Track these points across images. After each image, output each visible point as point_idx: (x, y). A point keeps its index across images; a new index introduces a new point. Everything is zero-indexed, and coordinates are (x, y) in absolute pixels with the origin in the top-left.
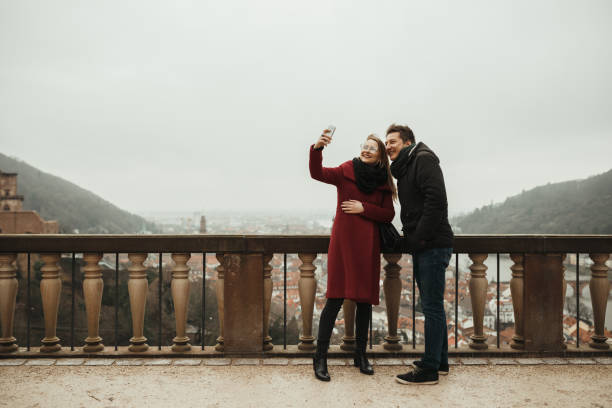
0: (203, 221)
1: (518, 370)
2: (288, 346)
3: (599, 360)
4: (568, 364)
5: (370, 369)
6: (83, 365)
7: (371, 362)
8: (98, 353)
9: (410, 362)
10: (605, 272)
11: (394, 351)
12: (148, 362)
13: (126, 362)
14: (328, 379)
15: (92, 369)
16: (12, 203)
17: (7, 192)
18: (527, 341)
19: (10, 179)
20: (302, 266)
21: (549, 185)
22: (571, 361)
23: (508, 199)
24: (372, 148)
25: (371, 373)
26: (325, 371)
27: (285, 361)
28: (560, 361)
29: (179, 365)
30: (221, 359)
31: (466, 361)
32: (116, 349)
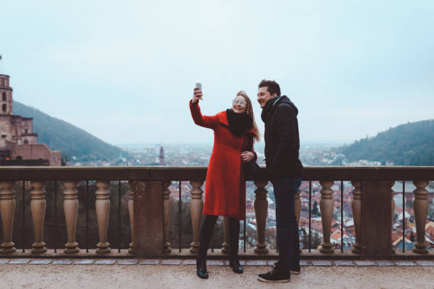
0: (162, 150)
1: (354, 270)
2: (182, 250)
3: (419, 262)
4: (395, 265)
5: (240, 269)
6: (28, 264)
7: (242, 263)
8: (41, 255)
9: (272, 263)
10: (425, 195)
11: (261, 254)
12: (77, 262)
13: (60, 262)
14: (206, 277)
15: (34, 266)
16: (30, 139)
17: (26, 131)
18: (364, 247)
19: (28, 122)
20: (192, 190)
21: (409, 123)
22: (397, 264)
23: (379, 134)
24: (242, 103)
25: (241, 272)
26: (205, 271)
27: (178, 262)
28: (388, 263)
29: (98, 264)
30: (131, 260)
31: (315, 263)
32: (55, 252)
